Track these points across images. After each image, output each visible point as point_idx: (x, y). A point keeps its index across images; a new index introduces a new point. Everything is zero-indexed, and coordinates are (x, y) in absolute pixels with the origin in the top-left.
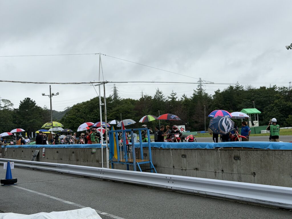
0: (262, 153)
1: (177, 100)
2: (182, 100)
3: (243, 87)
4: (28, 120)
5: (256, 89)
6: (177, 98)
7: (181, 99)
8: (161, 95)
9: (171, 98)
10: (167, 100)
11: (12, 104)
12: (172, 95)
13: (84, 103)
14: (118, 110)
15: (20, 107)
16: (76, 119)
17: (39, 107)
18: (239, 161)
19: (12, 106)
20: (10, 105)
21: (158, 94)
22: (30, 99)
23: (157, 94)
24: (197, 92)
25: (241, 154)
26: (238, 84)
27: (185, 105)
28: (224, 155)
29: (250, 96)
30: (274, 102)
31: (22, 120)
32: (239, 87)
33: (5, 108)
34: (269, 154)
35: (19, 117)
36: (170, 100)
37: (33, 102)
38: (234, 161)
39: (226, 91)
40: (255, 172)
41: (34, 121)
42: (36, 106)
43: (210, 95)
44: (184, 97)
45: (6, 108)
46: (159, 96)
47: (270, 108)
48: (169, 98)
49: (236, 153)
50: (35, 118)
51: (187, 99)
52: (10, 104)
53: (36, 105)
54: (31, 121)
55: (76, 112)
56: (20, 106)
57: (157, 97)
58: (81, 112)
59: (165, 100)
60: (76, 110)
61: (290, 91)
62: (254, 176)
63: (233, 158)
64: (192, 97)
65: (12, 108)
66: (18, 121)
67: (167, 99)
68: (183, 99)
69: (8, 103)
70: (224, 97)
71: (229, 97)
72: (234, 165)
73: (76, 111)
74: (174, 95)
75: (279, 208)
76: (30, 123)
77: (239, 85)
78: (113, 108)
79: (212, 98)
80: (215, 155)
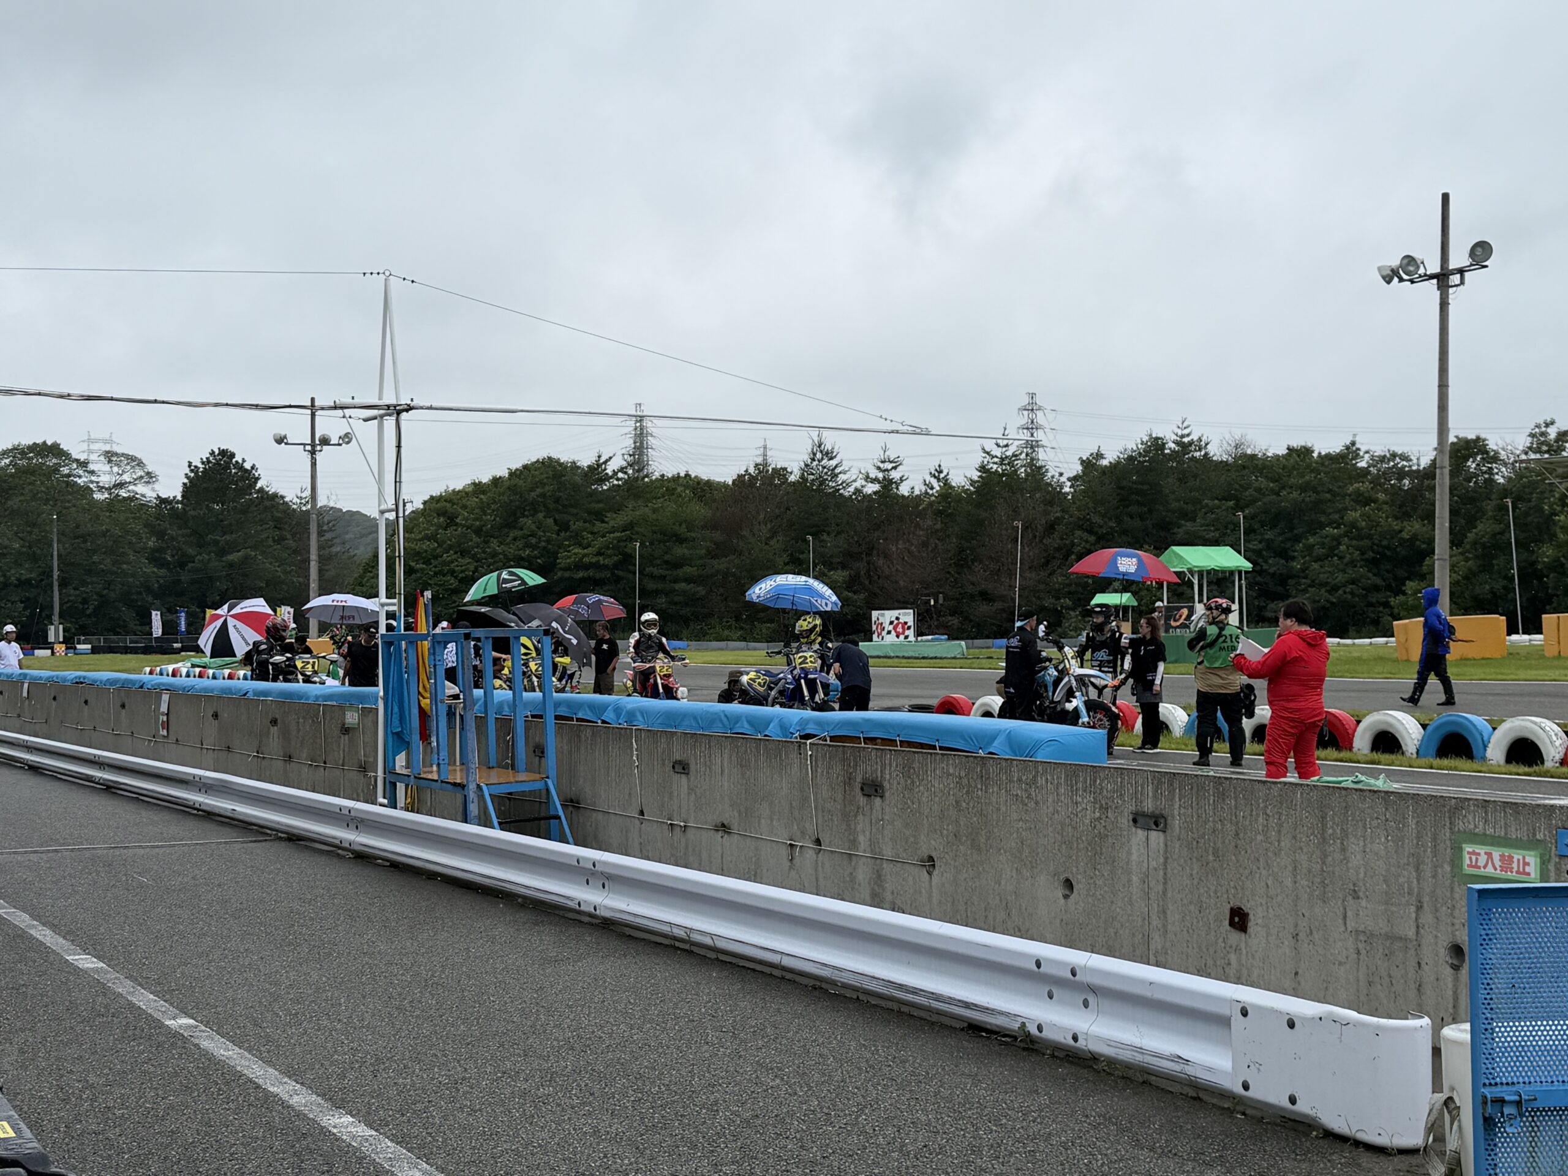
0: (963, 774)
1: (904, 490)
2: (926, 493)
3: (1207, 444)
4: (222, 552)
5: (1270, 454)
6: (902, 480)
7: (923, 488)
8: (833, 463)
9: (875, 480)
10: (857, 491)
11: (149, 474)
12: (881, 465)
13: (478, 488)
14: (629, 526)
15: (187, 490)
16: (436, 557)
17: (275, 496)
18: (878, 800)
19: (148, 482)
20: (141, 477)
21: (819, 461)
22: (233, 455)
23: (813, 460)
24: (996, 460)
25: (887, 772)
26: (1186, 432)
27: (940, 513)
28: (828, 772)
29: (1237, 487)
30: (1342, 518)
31: (191, 551)
32: (1191, 443)
33: (118, 495)
34: (989, 778)
35: (180, 539)
36: (871, 488)
37: (246, 470)
38: (862, 800)
39: (1131, 458)
40: (934, 854)
41: (246, 557)
42: (261, 490)
43: (1057, 475)
44: (939, 480)
45: (123, 493)
46: (824, 467)
47: (1323, 545)
48: (867, 478)
49: (871, 765)
50: (254, 548)
51: (952, 487)
52: (140, 473)
53: (259, 485)
54: (233, 557)
55: (439, 526)
56: (185, 484)
57: (813, 474)
58: (463, 526)
59: (851, 489)
60: (438, 515)
61: (1418, 471)
62: (930, 873)
63: (858, 790)
64: (973, 483)
65: (147, 493)
66: (173, 556)
67: (858, 484)
68: (932, 488)
69: (133, 467)
70: (1122, 488)
71: (1140, 487)
72: (860, 817)
73: (442, 519)
74: (889, 466)
75: (966, 1025)
76: (231, 565)
77: (1188, 435)
78: (609, 515)
79: (1067, 489)
80: (796, 768)
